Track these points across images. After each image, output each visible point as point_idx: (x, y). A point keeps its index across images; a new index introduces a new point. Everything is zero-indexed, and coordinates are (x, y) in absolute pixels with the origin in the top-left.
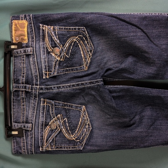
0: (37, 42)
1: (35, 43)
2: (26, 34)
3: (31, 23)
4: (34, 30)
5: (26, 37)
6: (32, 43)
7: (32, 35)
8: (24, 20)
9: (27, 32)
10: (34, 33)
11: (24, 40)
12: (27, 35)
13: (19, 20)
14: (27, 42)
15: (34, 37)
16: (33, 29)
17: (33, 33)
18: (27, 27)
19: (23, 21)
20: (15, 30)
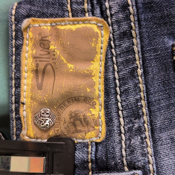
0: (164, 136)
1: (149, 142)
2: (97, 92)
3: (127, 35)
4: (140, 71)
5: (97, 107)
6: (136, 141)
7: (132, 99)
8: (88, 16)
9: (106, 80)
10: (142, 86)
11: (85, 122)
12: (102, 99)
13: (63, 16)
14: (103, 136)
15: (145, 110)
16: (138, 63)
17: (136, 85)
18: (103, 57)
19: (84, 22)
20: (36, 72)
